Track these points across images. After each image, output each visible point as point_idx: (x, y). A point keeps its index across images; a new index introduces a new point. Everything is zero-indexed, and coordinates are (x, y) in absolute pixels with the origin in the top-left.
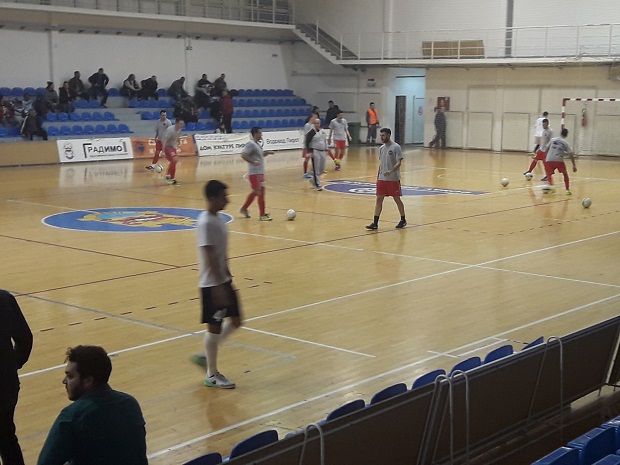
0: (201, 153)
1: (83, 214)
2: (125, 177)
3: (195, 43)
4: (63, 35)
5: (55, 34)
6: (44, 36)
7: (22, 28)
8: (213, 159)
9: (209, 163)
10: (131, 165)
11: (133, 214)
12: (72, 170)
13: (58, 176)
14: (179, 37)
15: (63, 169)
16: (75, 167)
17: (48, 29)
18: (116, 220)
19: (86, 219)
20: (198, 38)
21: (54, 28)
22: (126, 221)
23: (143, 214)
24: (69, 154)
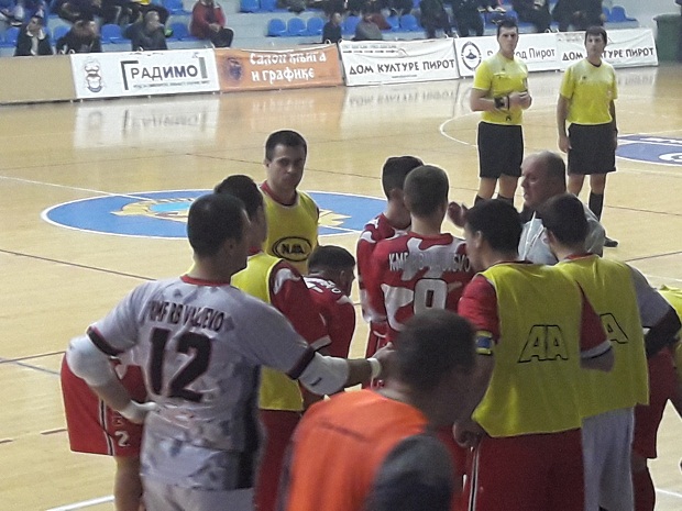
0: (352, 80)
1: (121, 203)
2: (203, 127)
8: (375, 93)
9: (368, 101)
10: (214, 104)
12: (100, 114)
13: (72, 127)
15: (83, 112)
16: (105, 109)
19: (129, 211)
24: (94, 83)
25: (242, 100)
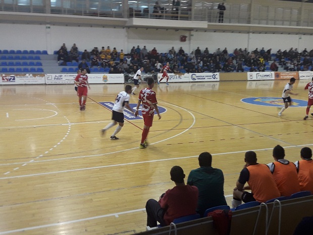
0: (301, 78)
1: (255, 99)
2: (271, 86)
3: (303, 36)
4: (254, 34)
5: (251, 34)
6: (247, 35)
7: (240, 32)
9: (304, 82)
10: (273, 82)
11: (273, 100)
13: (246, 85)
14: (297, 34)
15: (249, 82)
16: (253, 82)
17: (248, 33)
18: (267, 101)
19: (256, 100)
20: (304, 34)
21: (251, 32)
22: (271, 102)
23: (277, 100)
24: (251, 77)
25: (279, 81)
